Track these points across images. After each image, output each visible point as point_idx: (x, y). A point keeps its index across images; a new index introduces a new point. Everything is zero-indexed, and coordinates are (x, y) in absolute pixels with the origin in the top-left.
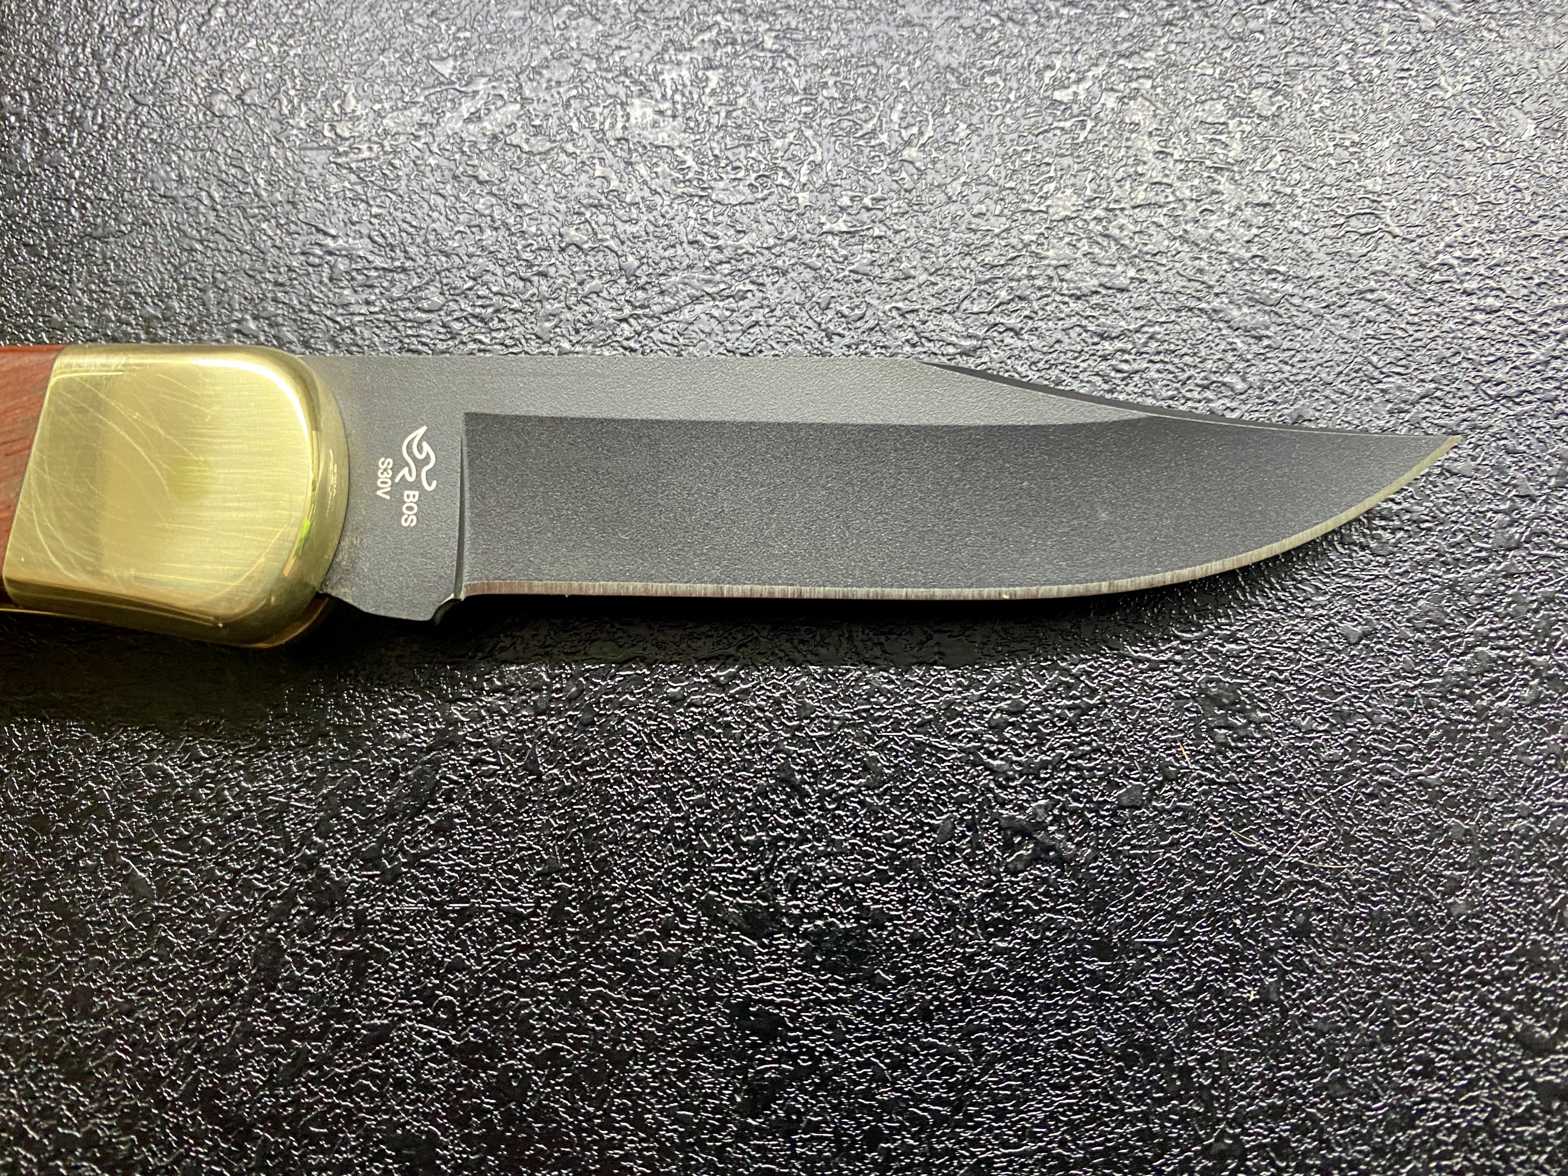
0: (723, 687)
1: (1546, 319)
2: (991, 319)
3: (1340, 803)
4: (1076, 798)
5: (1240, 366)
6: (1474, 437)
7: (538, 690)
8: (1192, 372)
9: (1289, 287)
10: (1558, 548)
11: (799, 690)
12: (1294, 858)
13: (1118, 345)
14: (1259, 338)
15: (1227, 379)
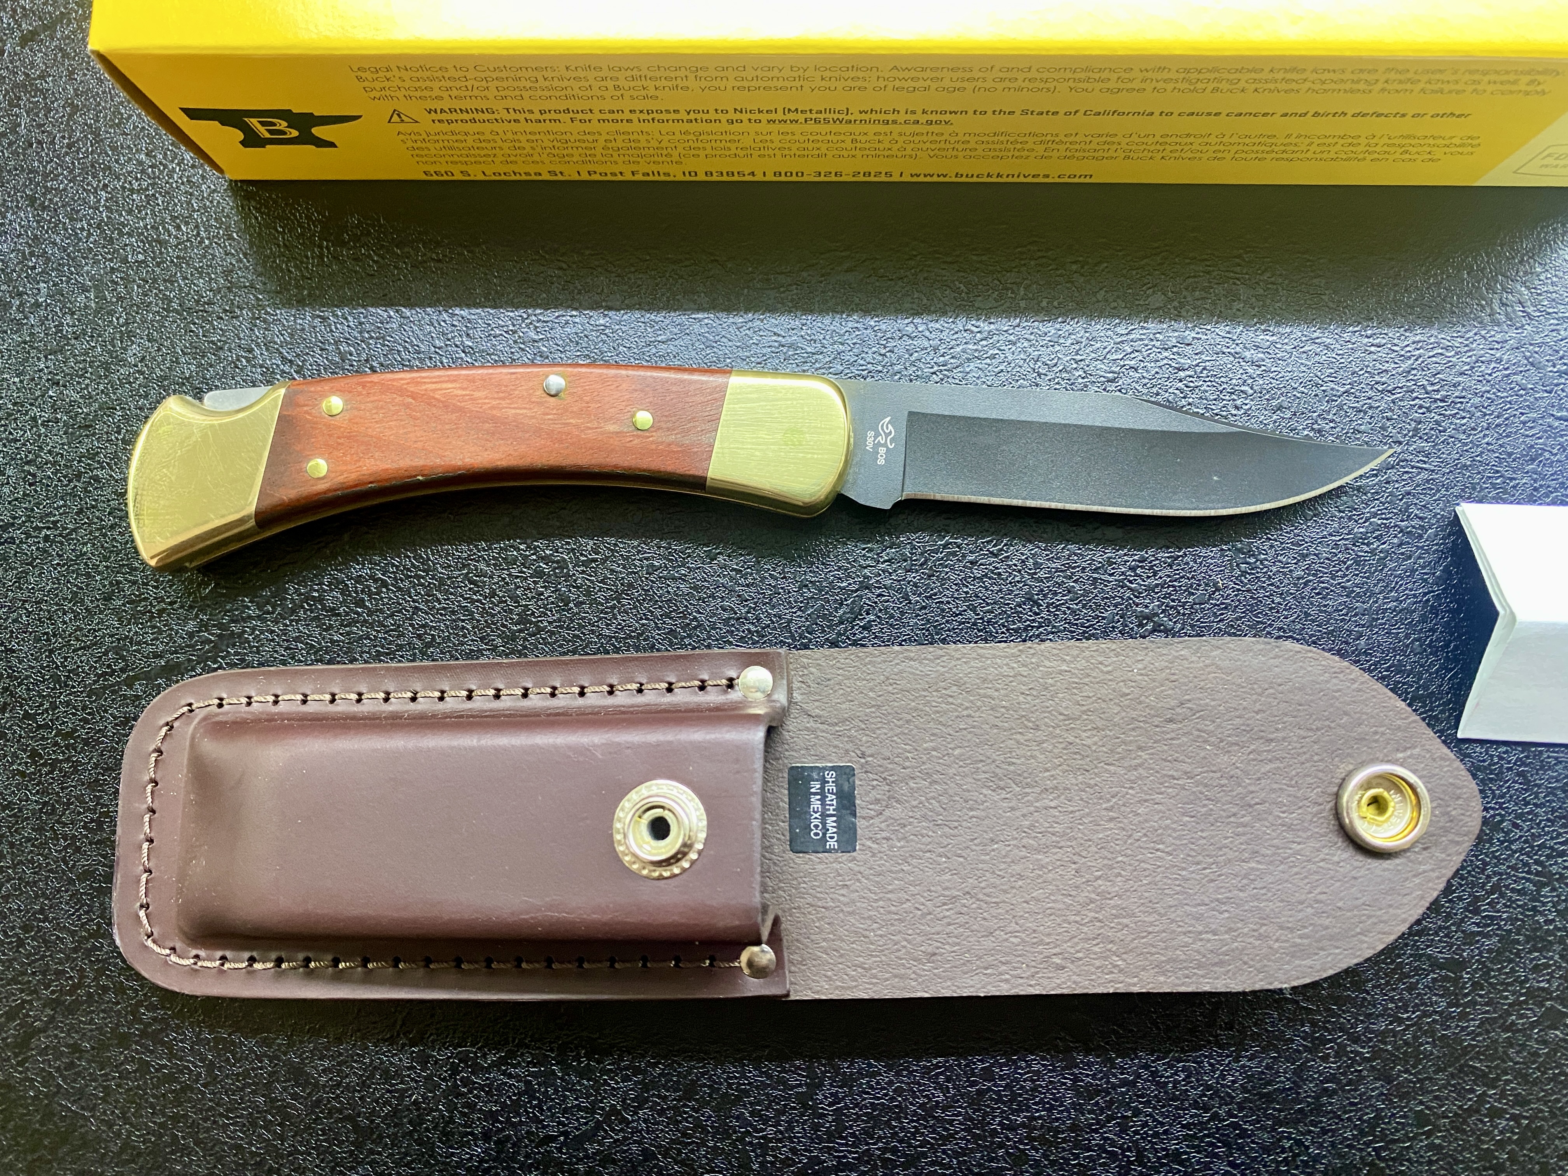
0: (996, 556)
1: (1408, 349)
2: (1122, 363)
3: (1303, 598)
4: (1173, 601)
5: (1250, 381)
6: (1370, 412)
7: (905, 561)
8: (1225, 386)
9: (1274, 338)
10: (1413, 467)
11: (1034, 555)
12: (1281, 625)
13: (1188, 373)
14: (1259, 366)
15: (1243, 388)
